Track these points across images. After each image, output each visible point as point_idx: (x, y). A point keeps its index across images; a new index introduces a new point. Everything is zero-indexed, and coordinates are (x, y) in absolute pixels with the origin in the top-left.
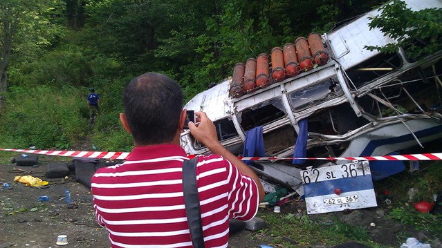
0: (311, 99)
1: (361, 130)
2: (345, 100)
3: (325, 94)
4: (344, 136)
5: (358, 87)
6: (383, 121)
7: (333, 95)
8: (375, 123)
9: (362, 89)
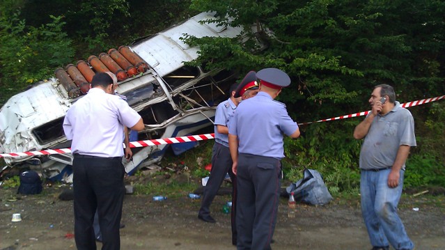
0: (141, 98)
1: (173, 120)
2: (166, 99)
3: (151, 94)
4: (162, 124)
5: (173, 89)
6: (187, 113)
7: (156, 95)
8: (183, 114)
9: (176, 90)
